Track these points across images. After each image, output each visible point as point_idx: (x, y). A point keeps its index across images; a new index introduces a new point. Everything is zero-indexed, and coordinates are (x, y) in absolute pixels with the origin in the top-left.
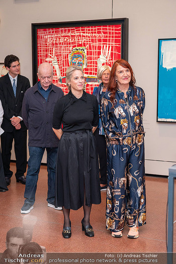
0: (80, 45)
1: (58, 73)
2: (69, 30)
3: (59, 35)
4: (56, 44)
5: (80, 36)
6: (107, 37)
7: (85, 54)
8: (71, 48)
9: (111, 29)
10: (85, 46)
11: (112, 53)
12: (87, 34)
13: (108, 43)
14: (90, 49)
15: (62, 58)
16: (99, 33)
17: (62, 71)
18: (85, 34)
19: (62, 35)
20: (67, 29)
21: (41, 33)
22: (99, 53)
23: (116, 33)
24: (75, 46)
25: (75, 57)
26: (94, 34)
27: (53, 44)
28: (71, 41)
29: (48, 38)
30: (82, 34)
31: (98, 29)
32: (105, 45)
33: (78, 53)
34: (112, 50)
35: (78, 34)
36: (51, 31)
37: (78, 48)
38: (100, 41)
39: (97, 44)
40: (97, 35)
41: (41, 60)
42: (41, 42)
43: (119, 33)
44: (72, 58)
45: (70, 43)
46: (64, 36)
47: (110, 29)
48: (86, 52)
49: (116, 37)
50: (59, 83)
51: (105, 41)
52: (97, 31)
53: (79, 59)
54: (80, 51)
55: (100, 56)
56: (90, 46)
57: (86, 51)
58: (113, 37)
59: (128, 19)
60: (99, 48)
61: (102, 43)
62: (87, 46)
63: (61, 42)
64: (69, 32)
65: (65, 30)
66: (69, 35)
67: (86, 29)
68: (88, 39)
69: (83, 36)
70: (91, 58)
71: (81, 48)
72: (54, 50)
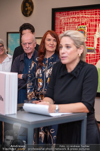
0: (83, 24)
2: (76, 13)
3: (69, 17)
4: (67, 23)
5: (83, 17)
7: (86, 31)
8: (77, 26)
10: (86, 24)
12: (88, 16)
14: (90, 27)
16: (96, 14)
18: (86, 16)
19: (72, 17)
20: (75, 12)
21: (58, 15)
22: (95, 30)
26: (92, 16)
27: (65, 24)
28: (77, 21)
29: (62, 18)
30: (84, 16)
33: (82, 30)
35: (82, 16)
36: (64, 13)
37: (81, 26)
38: (96, 20)
39: (94, 23)
40: (94, 16)
42: (57, 22)
45: (76, 23)
46: (72, 18)
48: (87, 30)
52: (94, 13)
54: (83, 28)
55: (96, 32)
56: (89, 25)
57: (86, 28)
60: (96, 26)
61: (98, 22)
62: (88, 25)
63: (71, 21)
64: (76, 14)
65: (73, 13)
66: (76, 16)
67: (87, 11)
68: (88, 19)
69: (85, 17)
70: (90, 34)
71: (83, 26)
72: (66, 28)
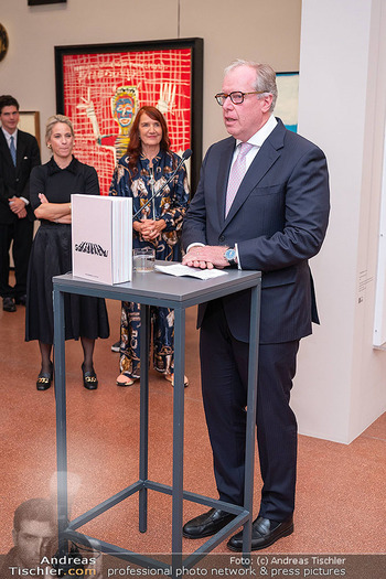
0: (128, 83)
1: (96, 128)
2: (111, 58)
3: (96, 66)
4: (93, 81)
5: (128, 67)
6: (169, 69)
8: (115, 87)
9: (175, 57)
10: (135, 84)
11: (177, 97)
12: (139, 65)
14: (144, 89)
15: (101, 104)
16: (157, 62)
17: (101, 125)
18: (135, 65)
19: (102, 66)
20: (108, 55)
21: (69, 62)
23: (183, 63)
24: (120, 85)
25: (121, 103)
26: (149, 65)
27: (87, 81)
28: (114, 77)
29: (79, 69)
30: (131, 64)
31: (156, 56)
33: (126, 96)
34: (177, 92)
35: (126, 64)
36: (84, 58)
38: (158, 75)
39: (153, 81)
40: (154, 66)
41: (70, 107)
42: (69, 78)
43: (188, 63)
44: (117, 105)
45: (113, 80)
46: (104, 68)
47: (173, 57)
49: (183, 69)
50: (97, 145)
51: (166, 75)
52: (153, 60)
53: (128, 105)
55: (159, 102)
56: (143, 84)
58: (178, 69)
59: (202, 39)
61: (162, 79)
62: (139, 84)
63: (100, 77)
64: (111, 60)
65: (106, 58)
66: (111, 65)
67: (137, 55)
68: (141, 72)
69: (133, 68)
71: (130, 87)
72: (89, 91)
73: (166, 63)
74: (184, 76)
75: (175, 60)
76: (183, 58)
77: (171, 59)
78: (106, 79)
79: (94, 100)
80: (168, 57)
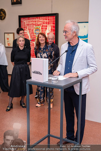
3: (30, 21)
4: (29, 25)
6: (49, 21)
7: (40, 29)
8: (35, 26)
9: (51, 18)
11: (51, 29)
12: (41, 20)
13: (50, 24)
14: (43, 27)
15: (31, 31)
18: (40, 20)
19: (31, 21)
21: (22, 20)
22: (46, 29)
23: (53, 20)
25: (36, 30)
27: (27, 25)
28: (35, 23)
29: (25, 22)
30: (39, 20)
31: (46, 18)
32: (48, 25)
33: (38, 28)
34: (51, 27)
35: (38, 20)
36: (26, 19)
37: (37, 26)
38: (46, 23)
40: (45, 21)
42: (22, 24)
44: (35, 31)
45: (34, 24)
47: (50, 18)
48: (41, 28)
49: (53, 21)
51: (49, 23)
52: (45, 19)
53: (38, 31)
58: (52, 21)
59: (58, 14)
60: (46, 26)
61: (47, 24)
62: (41, 25)
63: (31, 24)
64: (34, 19)
65: (32, 18)
67: (41, 18)
68: (42, 22)
69: (40, 21)
70: (43, 31)
71: (39, 26)
72: (28, 27)
73: (49, 20)
74: (53, 23)
75: (51, 19)
76: (53, 18)
77: (50, 19)
78: (32, 24)
79: (29, 30)
80: (49, 18)
